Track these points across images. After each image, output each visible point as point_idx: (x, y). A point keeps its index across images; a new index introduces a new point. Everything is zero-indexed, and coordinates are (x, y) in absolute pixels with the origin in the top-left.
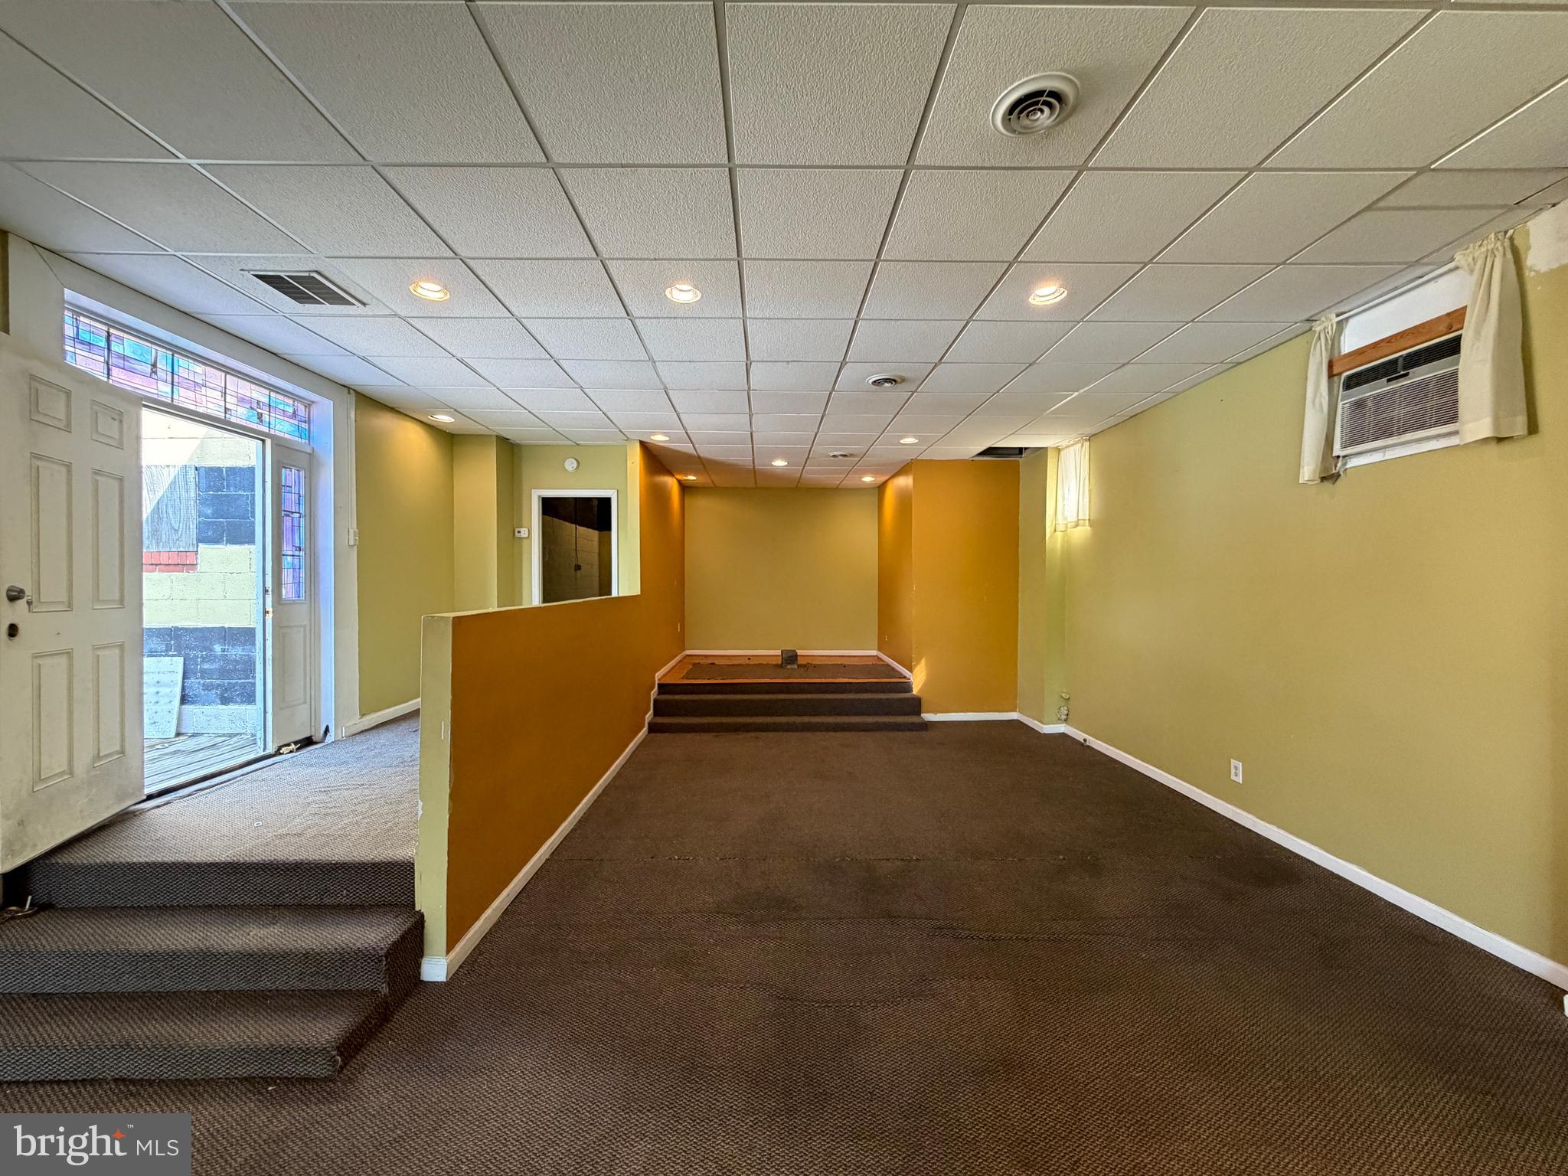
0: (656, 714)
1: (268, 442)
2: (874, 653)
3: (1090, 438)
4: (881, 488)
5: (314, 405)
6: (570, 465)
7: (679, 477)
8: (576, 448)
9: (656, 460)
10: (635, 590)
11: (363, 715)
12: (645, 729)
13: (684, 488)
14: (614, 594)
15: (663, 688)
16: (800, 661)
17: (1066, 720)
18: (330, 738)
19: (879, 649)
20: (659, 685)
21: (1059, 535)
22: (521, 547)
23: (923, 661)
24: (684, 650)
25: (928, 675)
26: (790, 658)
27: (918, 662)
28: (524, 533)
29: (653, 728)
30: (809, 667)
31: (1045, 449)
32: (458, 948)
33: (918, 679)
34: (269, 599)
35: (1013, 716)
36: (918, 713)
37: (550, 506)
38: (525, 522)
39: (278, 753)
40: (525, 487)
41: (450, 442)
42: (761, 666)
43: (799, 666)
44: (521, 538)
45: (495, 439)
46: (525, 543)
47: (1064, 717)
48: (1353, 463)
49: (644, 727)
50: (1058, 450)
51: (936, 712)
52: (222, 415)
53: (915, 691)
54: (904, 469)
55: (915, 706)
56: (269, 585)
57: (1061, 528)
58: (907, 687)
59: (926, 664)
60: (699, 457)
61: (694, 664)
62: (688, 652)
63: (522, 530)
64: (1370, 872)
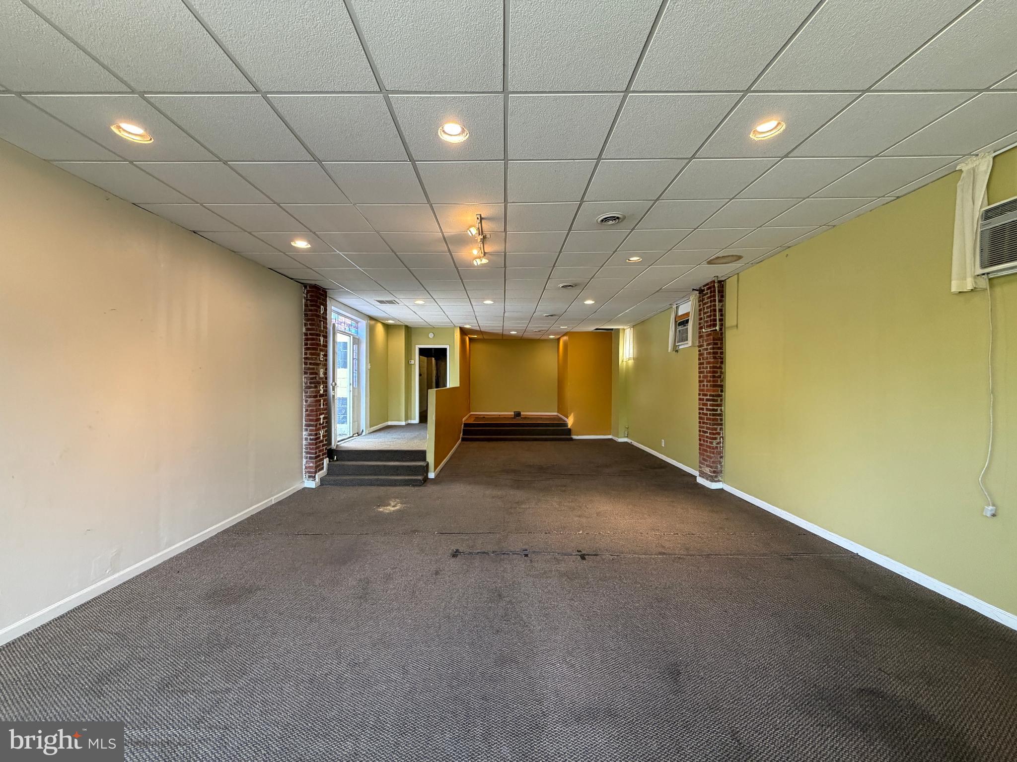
0: (463, 435)
1: (352, 337)
2: (556, 414)
3: (633, 327)
4: (558, 340)
5: (359, 323)
6: (431, 335)
7: (469, 336)
8: (433, 329)
9: (463, 332)
10: (457, 384)
11: (370, 427)
12: (461, 439)
13: (470, 339)
14: (448, 386)
15: (466, 425)
16: (522, 416)
17: (627, 436)
18: (364, 434)
19: (558, 412)
20: (464, 424)
21: (625, 363)
22: (411, 367)
23: (572, 414)
24: (470, 412)
25: (574, 420)
26: (518, 414)
27: (570, 414)
28: (412, 362)
29: (463, 440)
30: (526, 418)
31: (619, 329)
32: (437, 470)
33: (570, 422)
34: (351, 386)
35: (610, 437)
36: (570, 435)
37: (423, 352)
38: (413, 357)
39: (353, 437)
40: (413, 345)
41: (388, 327)
42: (505, 418)
43: (522, 418)
44: (411, 364)
45: (404, 327)
46: (413, 366)
47: (626, 435)
48: (680, 347)
49: (459, 439)
50: (624, 330)
51: (578, 435)
52: (344, 330)
53: (569, 427)
54: (565, 334)
55: (569, 432)
56: (351, 383)
57: (624, 360)
58: (566, 425)
59: (574, 415)
60: (481, 331)
61: (476, 417)
62: (472, 413)
63: (412, 361)
64: (683, 464)
